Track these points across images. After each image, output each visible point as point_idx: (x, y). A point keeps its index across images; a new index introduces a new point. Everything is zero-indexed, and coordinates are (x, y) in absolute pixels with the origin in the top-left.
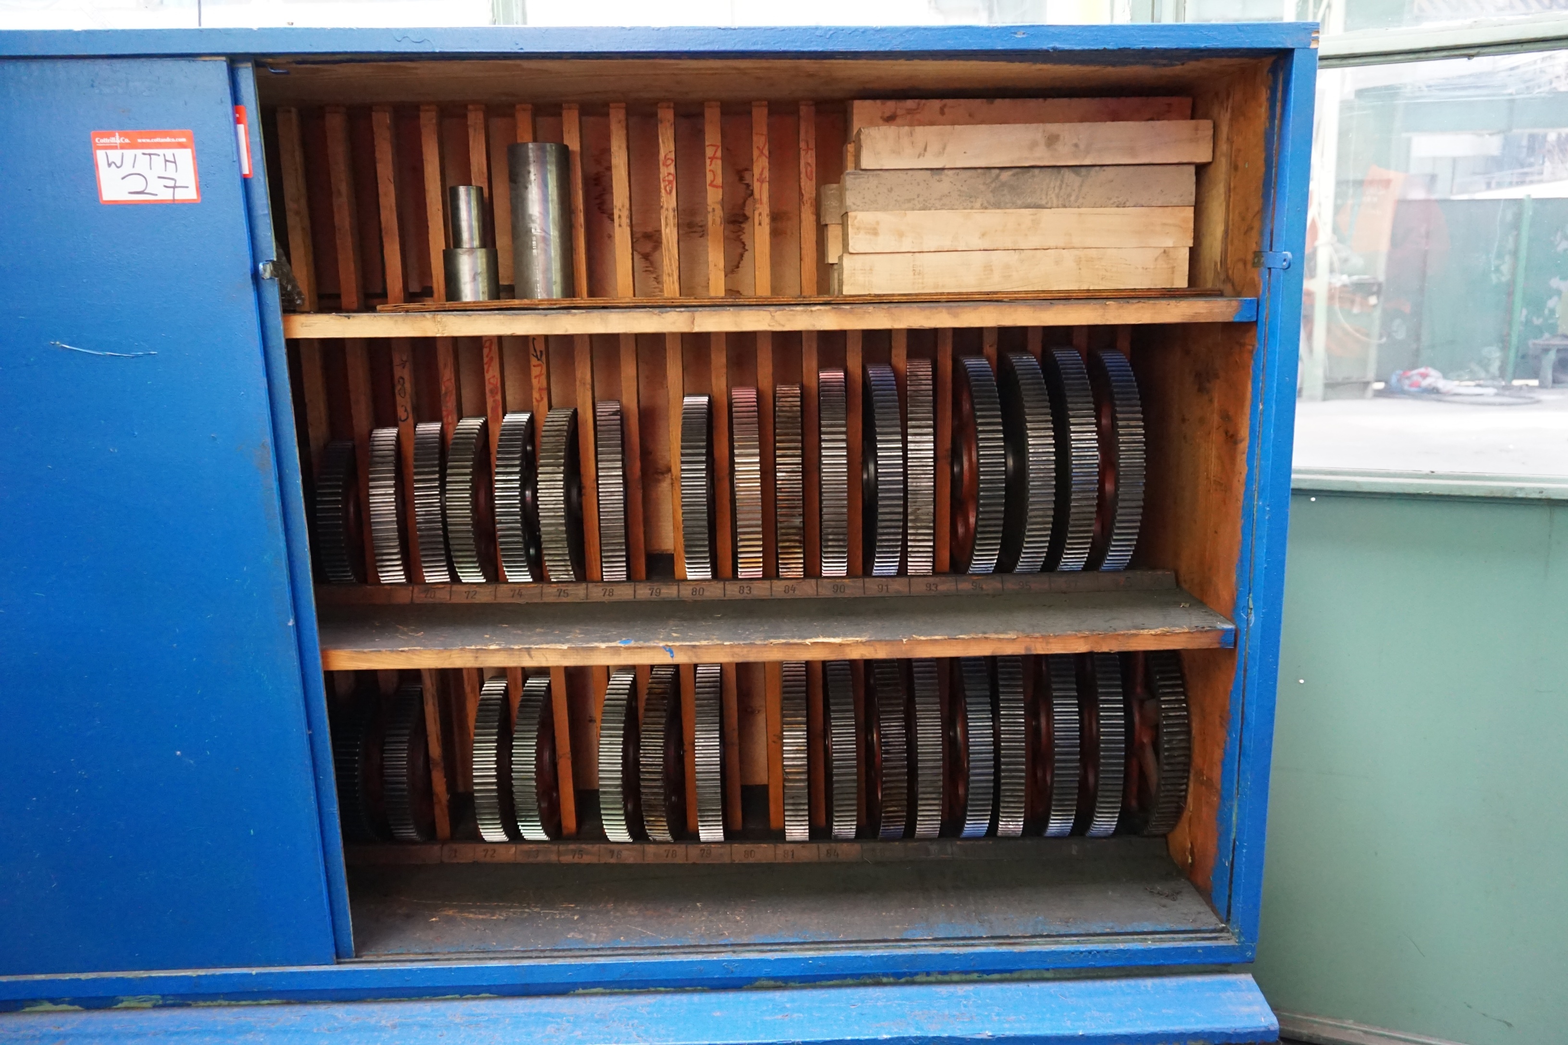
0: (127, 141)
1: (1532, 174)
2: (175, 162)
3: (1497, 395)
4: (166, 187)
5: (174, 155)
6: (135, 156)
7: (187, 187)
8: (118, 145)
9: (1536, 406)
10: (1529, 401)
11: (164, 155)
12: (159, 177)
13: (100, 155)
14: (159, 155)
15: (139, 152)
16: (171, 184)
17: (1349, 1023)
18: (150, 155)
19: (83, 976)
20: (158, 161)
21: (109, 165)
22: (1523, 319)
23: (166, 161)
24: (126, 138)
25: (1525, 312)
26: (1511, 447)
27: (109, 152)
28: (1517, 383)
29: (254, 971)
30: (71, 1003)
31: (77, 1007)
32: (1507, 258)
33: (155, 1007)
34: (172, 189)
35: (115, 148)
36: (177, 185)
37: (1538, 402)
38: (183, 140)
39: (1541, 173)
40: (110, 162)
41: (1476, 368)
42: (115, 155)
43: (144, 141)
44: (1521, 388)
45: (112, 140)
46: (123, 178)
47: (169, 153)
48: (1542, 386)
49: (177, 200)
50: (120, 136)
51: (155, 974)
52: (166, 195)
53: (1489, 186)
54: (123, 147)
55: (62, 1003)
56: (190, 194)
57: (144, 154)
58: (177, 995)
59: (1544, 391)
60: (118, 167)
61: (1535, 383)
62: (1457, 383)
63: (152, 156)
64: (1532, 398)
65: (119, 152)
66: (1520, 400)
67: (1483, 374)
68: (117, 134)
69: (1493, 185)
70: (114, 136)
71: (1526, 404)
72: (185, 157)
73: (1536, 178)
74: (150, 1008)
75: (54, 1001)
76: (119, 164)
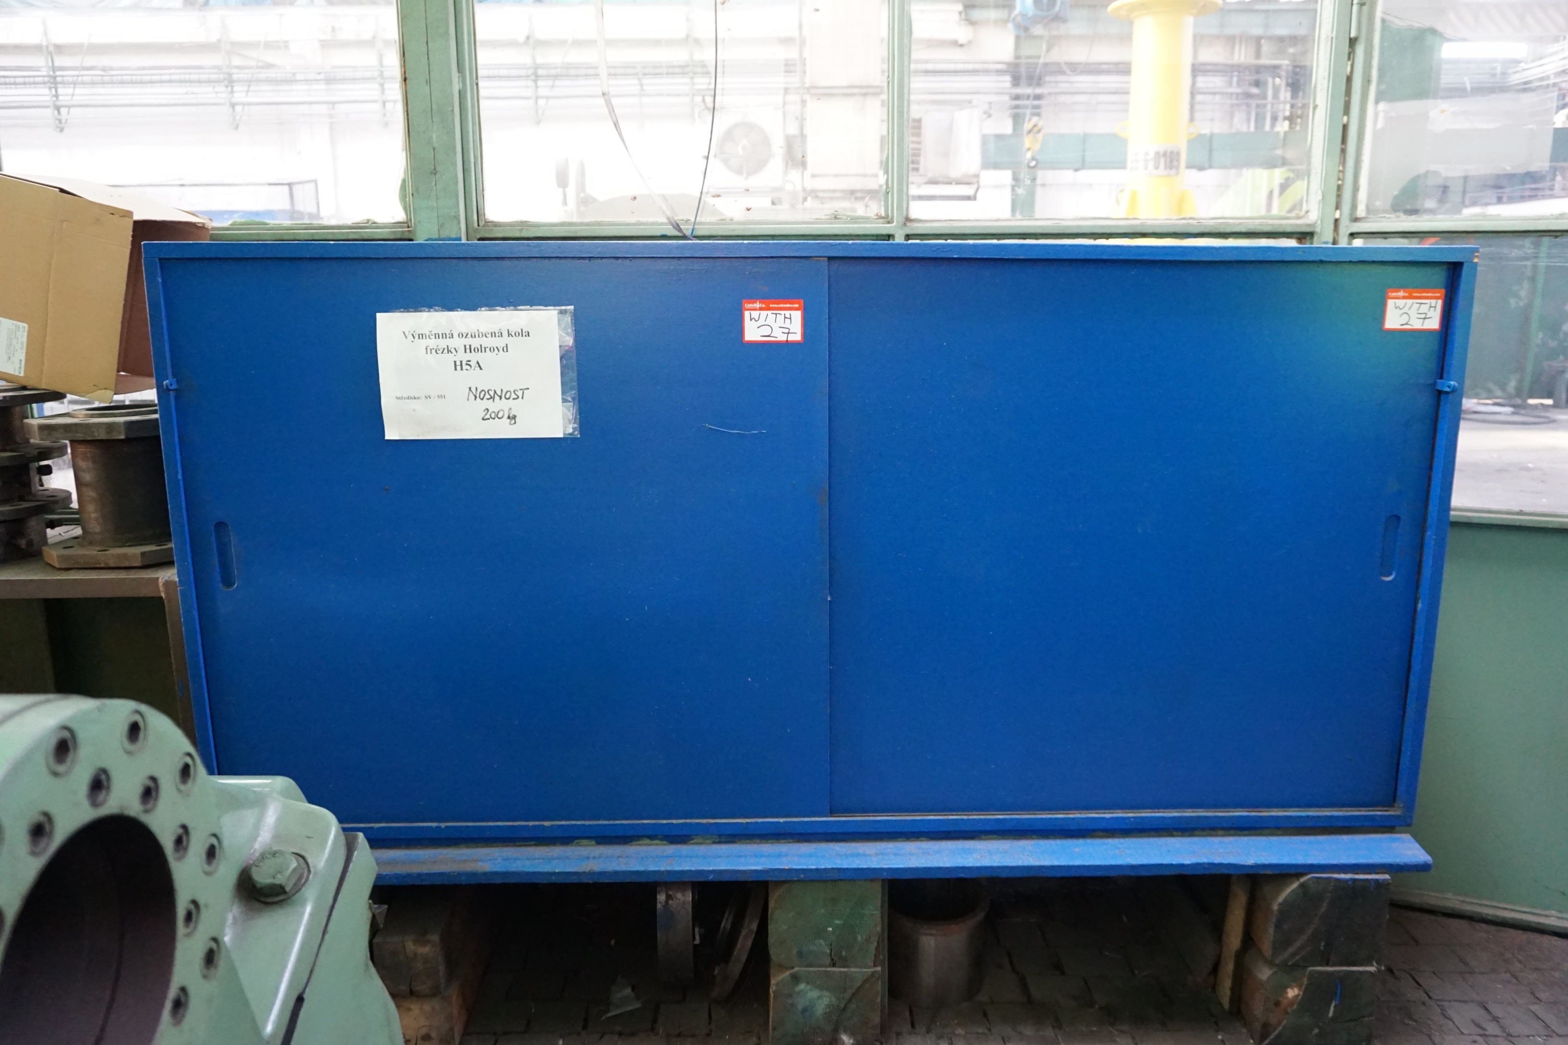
0: (764, 306)
1: (1543, 189)
2: (790, 319)
3: (1514, 413)
4: (783, 333)
5: (790, 314)
6: (767, 314)
7: (796, 333)
8: (758, 308)
9: (1551, 425)
10: (1546, 420)
11: (785, 314)
12: (780, 327)
13: (747, 314)
14: (781, 314)
15: (769, 312)
16: (787, 331)
17: (1449, 895)
18: (776, 314)
19: (674, 821)
20: (780, 318)
21: (751, 320)
22: (1539, 342)
23: (785, 318)
24: (763, 304)
25: (1541, 335)
26: (1531, 465)
27: (752, 312)
28: (1531, 401)
29: (782, 820)
30: (661, 840)
31: (665, 842)
32: (1526, 285)
33: (714, 843)
34: (787, 334)
35: (755, 309)
36: (790, 332)
37: (1554, 421)
38: (797, 306)
39: (1551, 188)
40: (752, 318)
41: (1492, 386)
42: (755, 314)
43: (774, 306)
44: (1535, 407)
45: (755, 305)
46: (758, 328)
47: (787, 313)
48: (1555, 406)
49: (790, 341)
50: (760, 303)
51: (718, 821)
52: (782, 338)
53: (1500, 200)
54: (761, 309)
55: (656, 839)
56: (797, 337)
57: (772, 313)
58: (729, 836)
59: (1556, 410)
60: (756, 321)
61: (1549, 402)
62: (1475, 401)
63: (777, 315)
64: (1548, 418)
65: (758, 312)
66: (1536, 420)
67: (1499, 393)
68: (758, 302)
69: (1505, 199)
70: (756, 303)
71: (1543, 423)
72: (797, 316)
73: (1548, 192)
74: (711, 844)
75: (651, 837)
76: (757, 319)
